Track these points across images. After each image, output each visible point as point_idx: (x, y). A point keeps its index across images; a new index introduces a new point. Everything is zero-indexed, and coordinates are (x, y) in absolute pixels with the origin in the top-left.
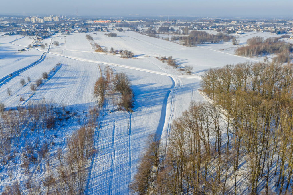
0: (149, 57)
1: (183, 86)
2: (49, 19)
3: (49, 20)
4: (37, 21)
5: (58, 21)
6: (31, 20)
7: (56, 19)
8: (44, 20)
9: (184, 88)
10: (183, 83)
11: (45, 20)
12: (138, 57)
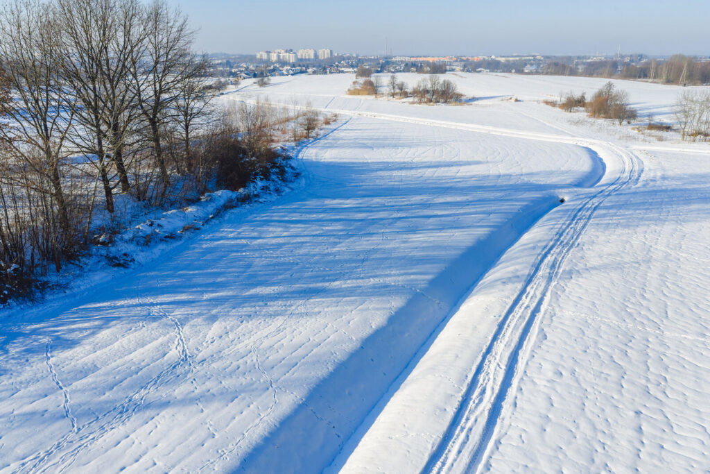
0: (517, 100)
1: (666, 182)
2: (309, 55)
3: (307, 57)
4: (281, 57)
5: (328, 58)
6: (268, 56)
7: (324, 54)
8: (297, 56)
9: (673, 190)
10: (664, 170)
11: (299, 57)
12: (476, 102)
